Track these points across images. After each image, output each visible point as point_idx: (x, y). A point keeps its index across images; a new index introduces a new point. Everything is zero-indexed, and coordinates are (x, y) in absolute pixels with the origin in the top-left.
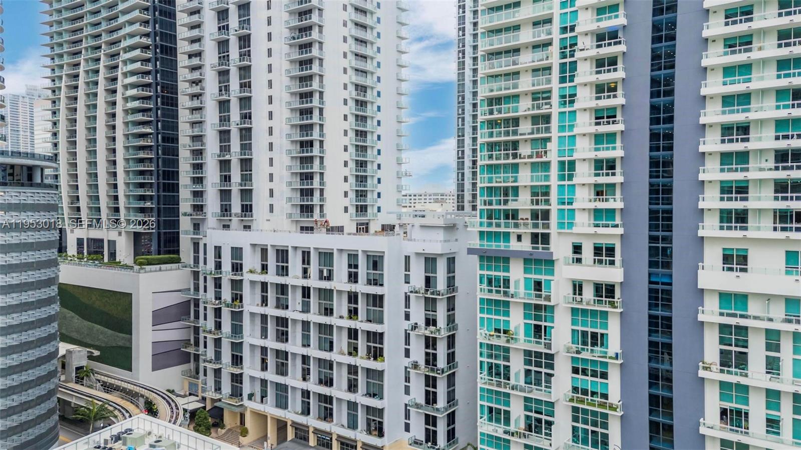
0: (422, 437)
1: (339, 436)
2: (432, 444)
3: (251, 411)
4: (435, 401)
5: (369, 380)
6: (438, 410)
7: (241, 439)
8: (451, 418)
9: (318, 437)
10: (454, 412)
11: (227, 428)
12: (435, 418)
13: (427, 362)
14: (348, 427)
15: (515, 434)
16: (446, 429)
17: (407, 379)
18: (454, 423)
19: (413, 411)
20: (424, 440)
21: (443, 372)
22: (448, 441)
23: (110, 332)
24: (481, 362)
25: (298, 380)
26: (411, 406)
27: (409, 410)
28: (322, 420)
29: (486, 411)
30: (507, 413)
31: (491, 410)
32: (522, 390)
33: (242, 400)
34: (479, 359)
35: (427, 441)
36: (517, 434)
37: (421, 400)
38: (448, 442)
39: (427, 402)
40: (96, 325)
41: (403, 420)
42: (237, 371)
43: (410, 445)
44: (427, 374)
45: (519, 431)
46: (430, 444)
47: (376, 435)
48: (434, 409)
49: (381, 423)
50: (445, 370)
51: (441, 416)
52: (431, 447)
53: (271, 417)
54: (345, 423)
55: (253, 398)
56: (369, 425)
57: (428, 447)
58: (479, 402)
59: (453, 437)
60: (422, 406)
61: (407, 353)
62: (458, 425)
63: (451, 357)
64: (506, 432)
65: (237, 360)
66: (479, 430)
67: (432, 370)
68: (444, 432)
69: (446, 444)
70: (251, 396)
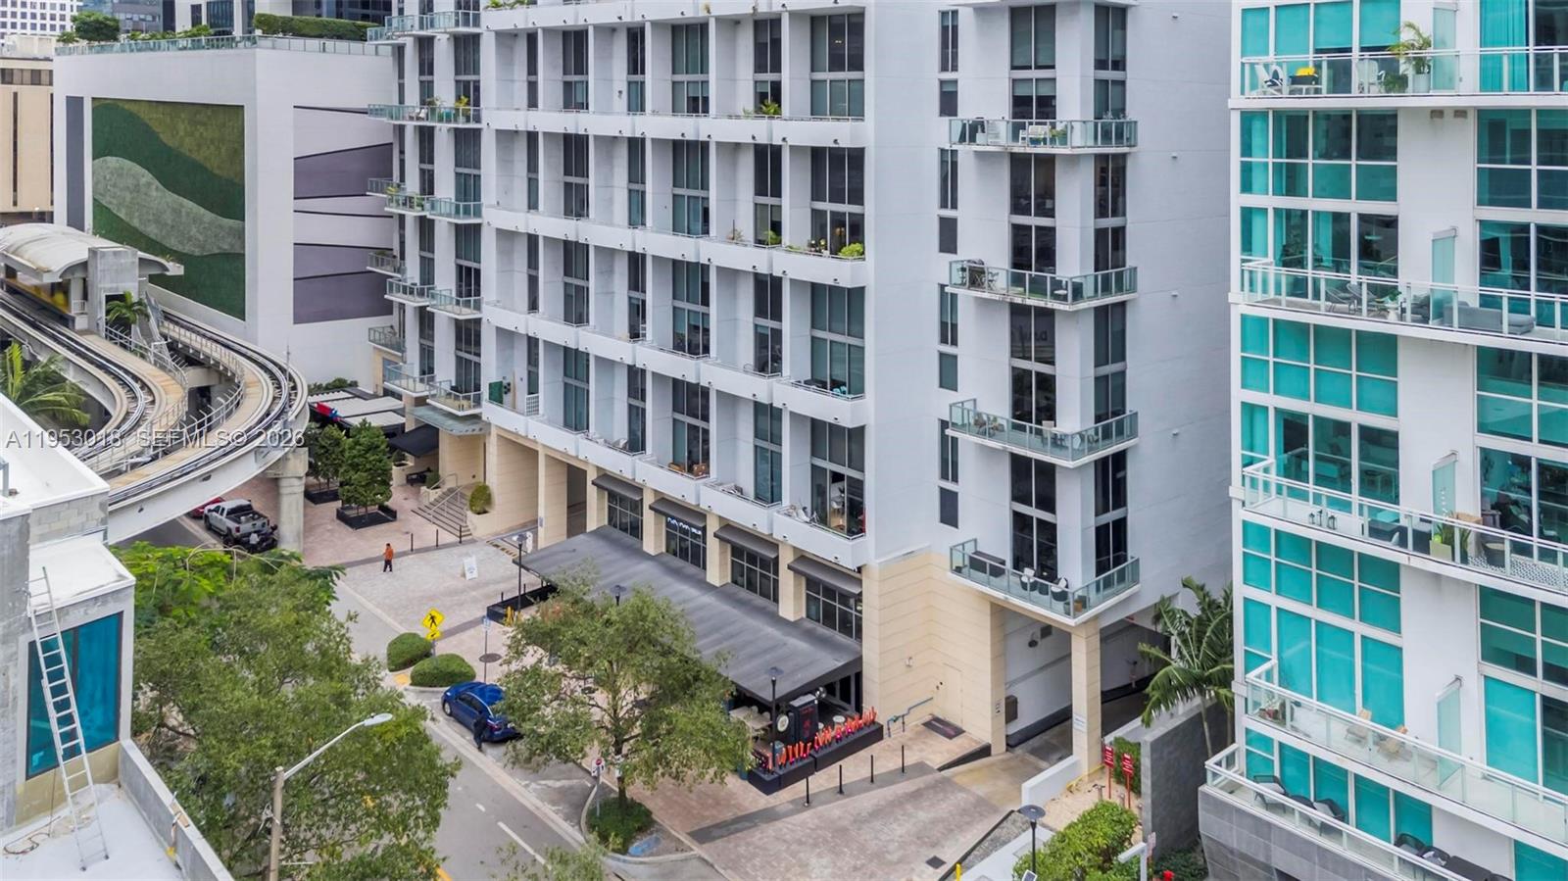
0: (999, 545)
1: (727, 526)
2: (1038, 575)
3: (500, 437)
4: (1048, 412)
5: (820, 334)
6: (1058, 442)
7: (473, 520)
8: (1111, 480)
9: (668, 525)
10: (1120, 459)
11: (445, 489)
12: (1047, 472)
13: (1020, 257)
14: (757, 497)
15: (1436, 540)
16: (1092, 522)
17: (948, 332)
18: (1120, 500)
19: (968, 443)
20: (1007, 556)
21: (1078, 292)
22: (1101, 568)
23: (208, 216)
24: (1247, 214)
25: (619, 339)
26: (963, 427)
27: (955, 440)
28: (682, 469)
29: (1271, 433)
30: (1382, 443)
31: (1293, 430)
32: (1470, 320)
33: (478, 402)
34: (1238, 200)
35: (1020, 562)
36: (1448, 540)
37: (999, 406)
38: (1099, 572)
39: (1020, 411)
40: (186, 202)
41: (934, 482)
42: (467, 314)
43: (958, 570)
44: (1018, 300)
45: (1459, 524)
46: (1029, 574)
47: (841, 528)
48: (1044, 440)
49: (857, 487)
50: (1088, 289)
51: (1070, 464)
52: (1034, 586)
53: (547, 456)
54: (748, 483)
55: (507, 398)
56: (819, 492)
57: (1024, 586)
58: (1239, 395)
59: (1120, 559)
60: (999, 429)
61: (948, 234)
62: (1140, 512)
63: (1110, 247)
64: (1377, 531)
65: (469, 281)
66: (1239, 515)
67: (1037, 287)
68: (1084, 530)
69: (1092, 577)
70: (499, 392)
